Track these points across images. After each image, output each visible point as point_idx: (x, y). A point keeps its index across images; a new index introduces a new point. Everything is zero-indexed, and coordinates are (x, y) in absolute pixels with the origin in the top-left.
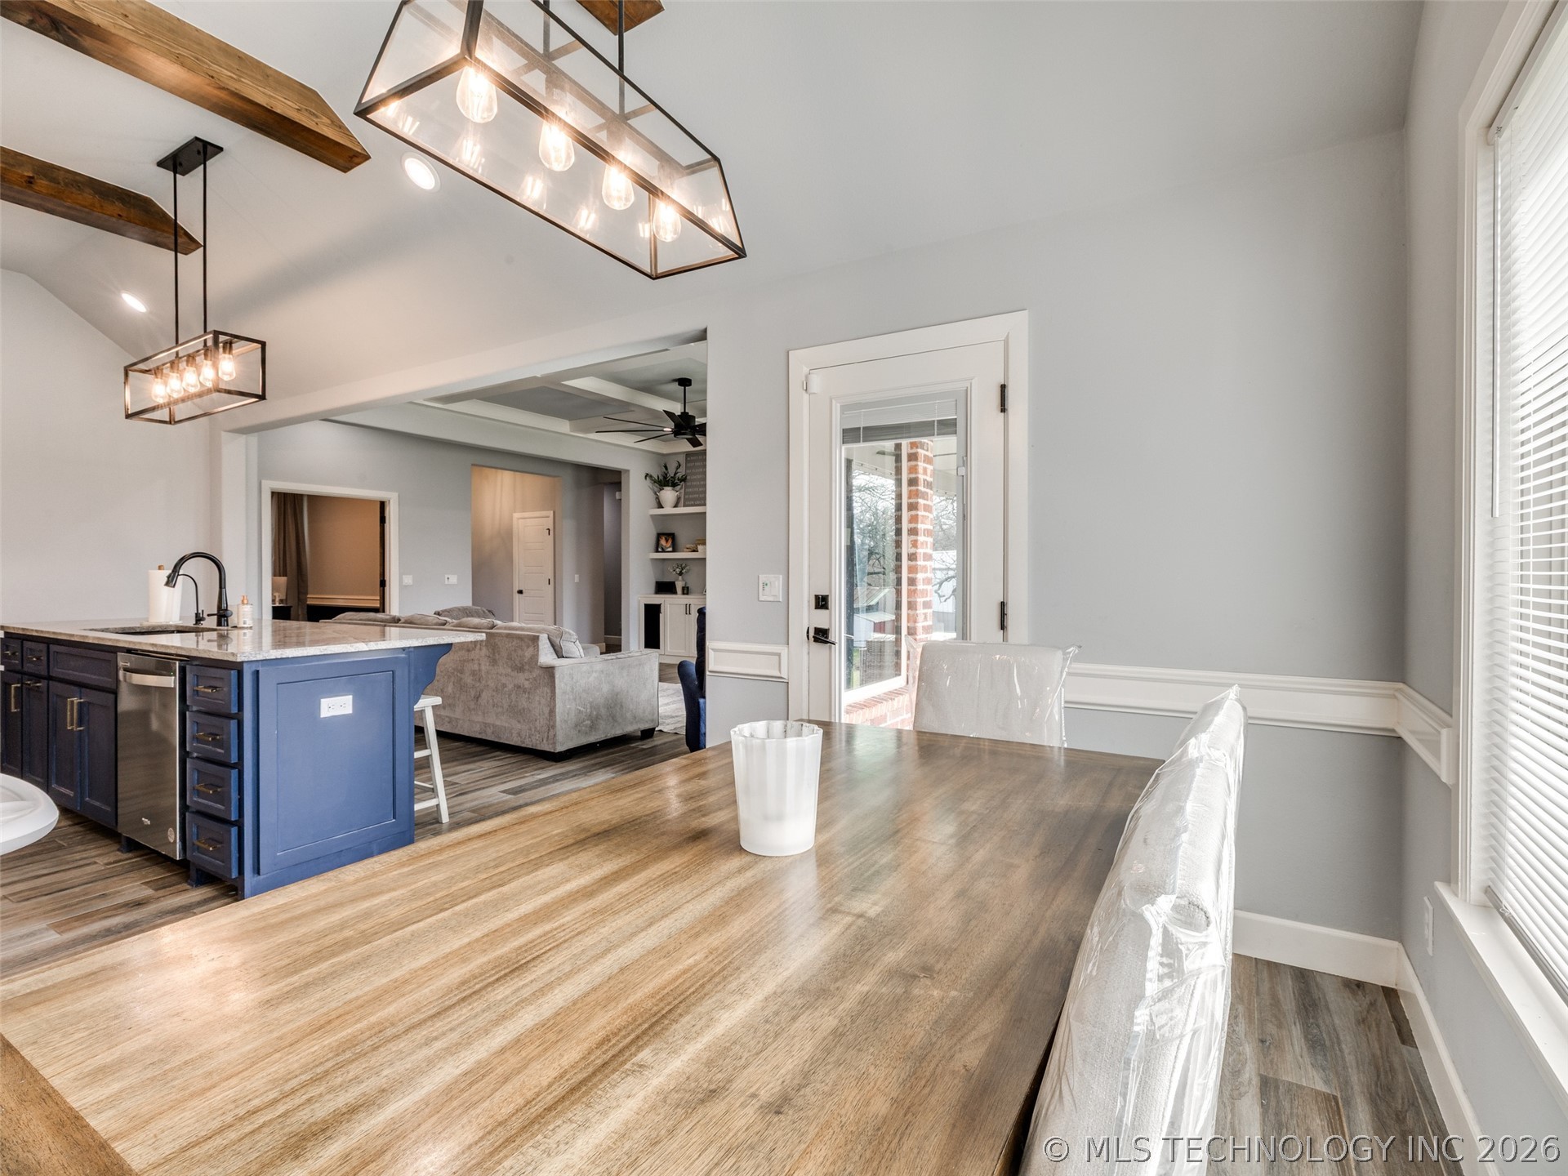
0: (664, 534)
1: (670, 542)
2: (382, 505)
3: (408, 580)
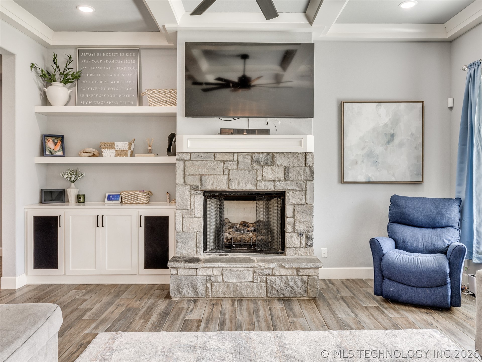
0: (51, 136)
1: (59, 144)
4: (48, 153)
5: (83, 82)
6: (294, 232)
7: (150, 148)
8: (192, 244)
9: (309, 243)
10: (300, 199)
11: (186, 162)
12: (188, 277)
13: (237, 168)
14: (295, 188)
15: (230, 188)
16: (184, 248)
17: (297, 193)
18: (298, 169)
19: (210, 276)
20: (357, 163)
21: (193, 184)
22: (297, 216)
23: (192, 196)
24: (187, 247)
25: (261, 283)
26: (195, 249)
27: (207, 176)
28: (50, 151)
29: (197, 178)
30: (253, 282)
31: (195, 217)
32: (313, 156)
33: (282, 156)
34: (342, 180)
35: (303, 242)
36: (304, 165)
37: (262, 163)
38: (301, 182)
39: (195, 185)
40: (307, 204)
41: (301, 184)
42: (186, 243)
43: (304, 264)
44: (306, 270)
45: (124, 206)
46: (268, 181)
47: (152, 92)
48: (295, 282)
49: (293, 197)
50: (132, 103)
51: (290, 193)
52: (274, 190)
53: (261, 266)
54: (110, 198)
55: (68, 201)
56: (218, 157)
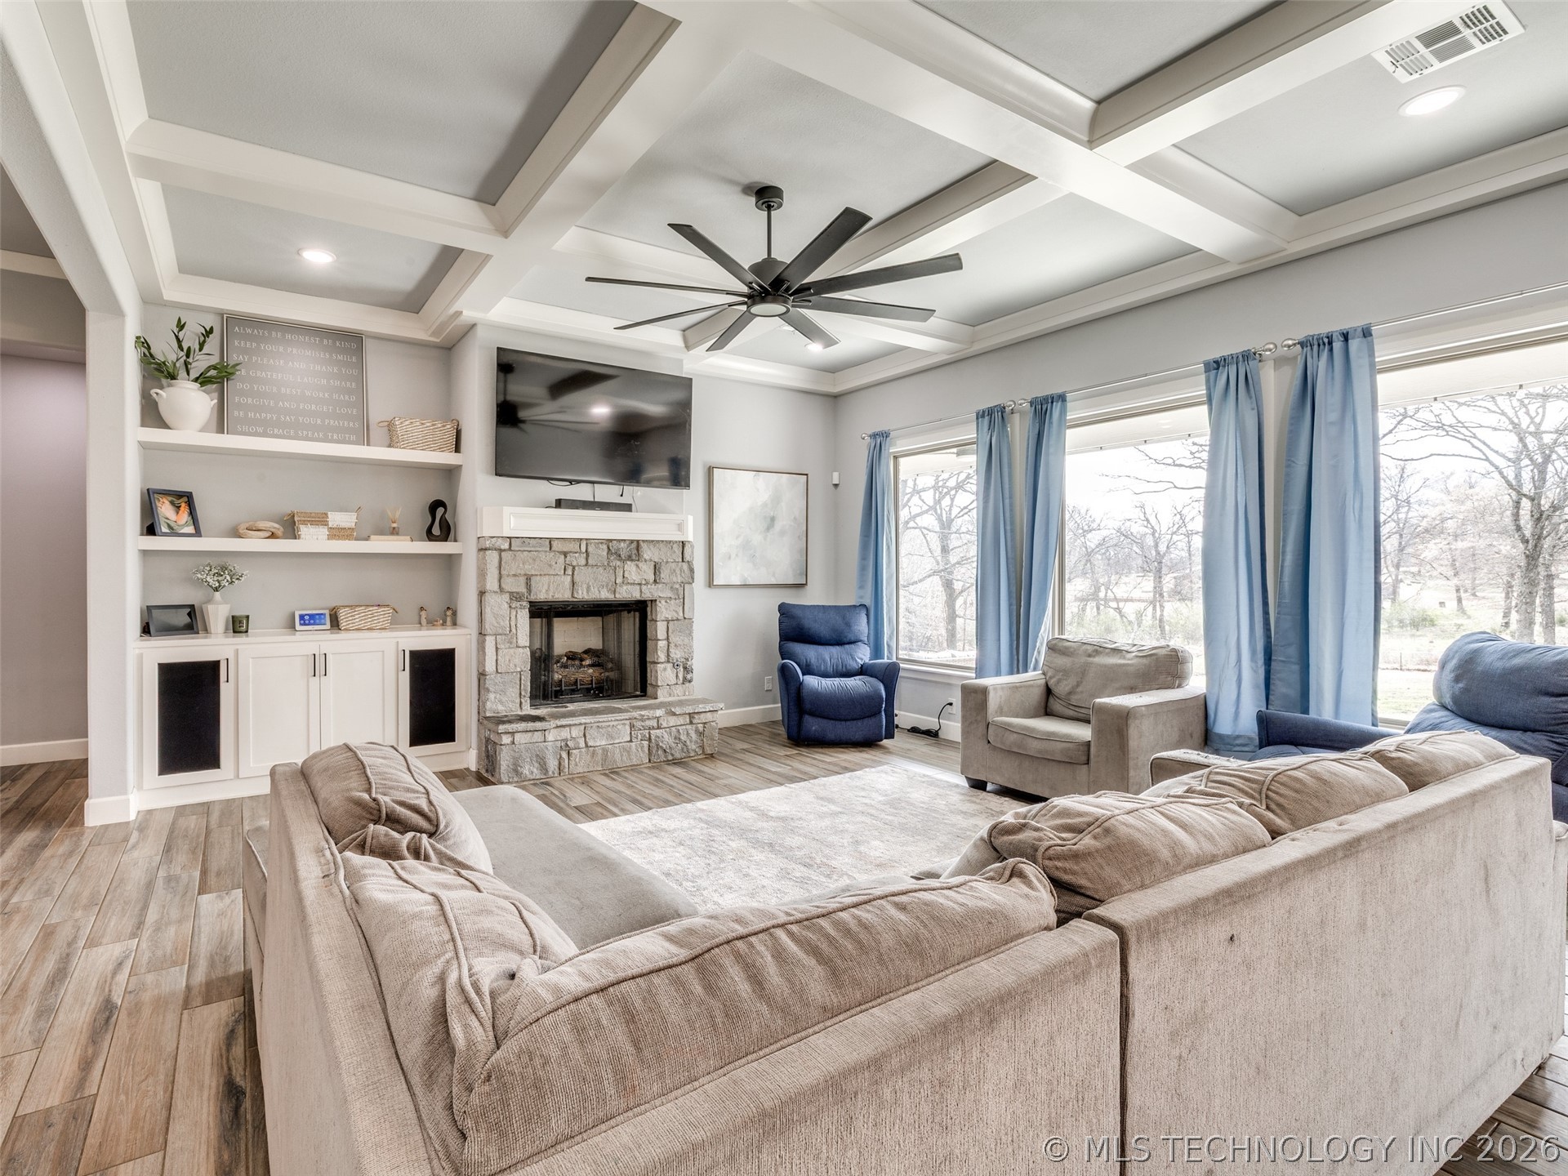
1: (184, 511)
4: (165, 529)
5: (239, 386)
6: (668, 662)
7: (395, 525)
8: (513, 692)
9: (689, 677)
10: (676, 611)
11: (503, 554)
12: (531, 746)
13: (587, 565)
14: (669, 594)
15: (576, 596)
16: (501, 702)
17: (673, 602)
18: (673, 566)
19: (566, 740)
20: (730, 558)
21: (514, 590)
22: (672, 638)
23: (512, 610)
24: (504, 699)
25: (643, 742)
26: (518, 701)
27: (538, 578)
28: (170, 527)
29: (522, 580)
30: (631, 741)
31: (518, 647)
32: (692, 547)
33: (652, 547)
34: (710, 583)
35: (681, 676)
36: (681, 560)
37: (623, 554)
38: (677, 586)
39: (518, 593)
40: (685, 618)
41: (677, 589)
42: (504, 692)
43: (700, 706)
44: (702, 715)
45: (342, 635)
46: (631, 584)
47: (407, 423)
48: (688, 734)
49: (666, 609)
50: (353, 438)
51: (663, 602)
52: (639, 598)
53: (644, 716)
54: (305, 620)
55: (206, 630)
56: (556, 546)
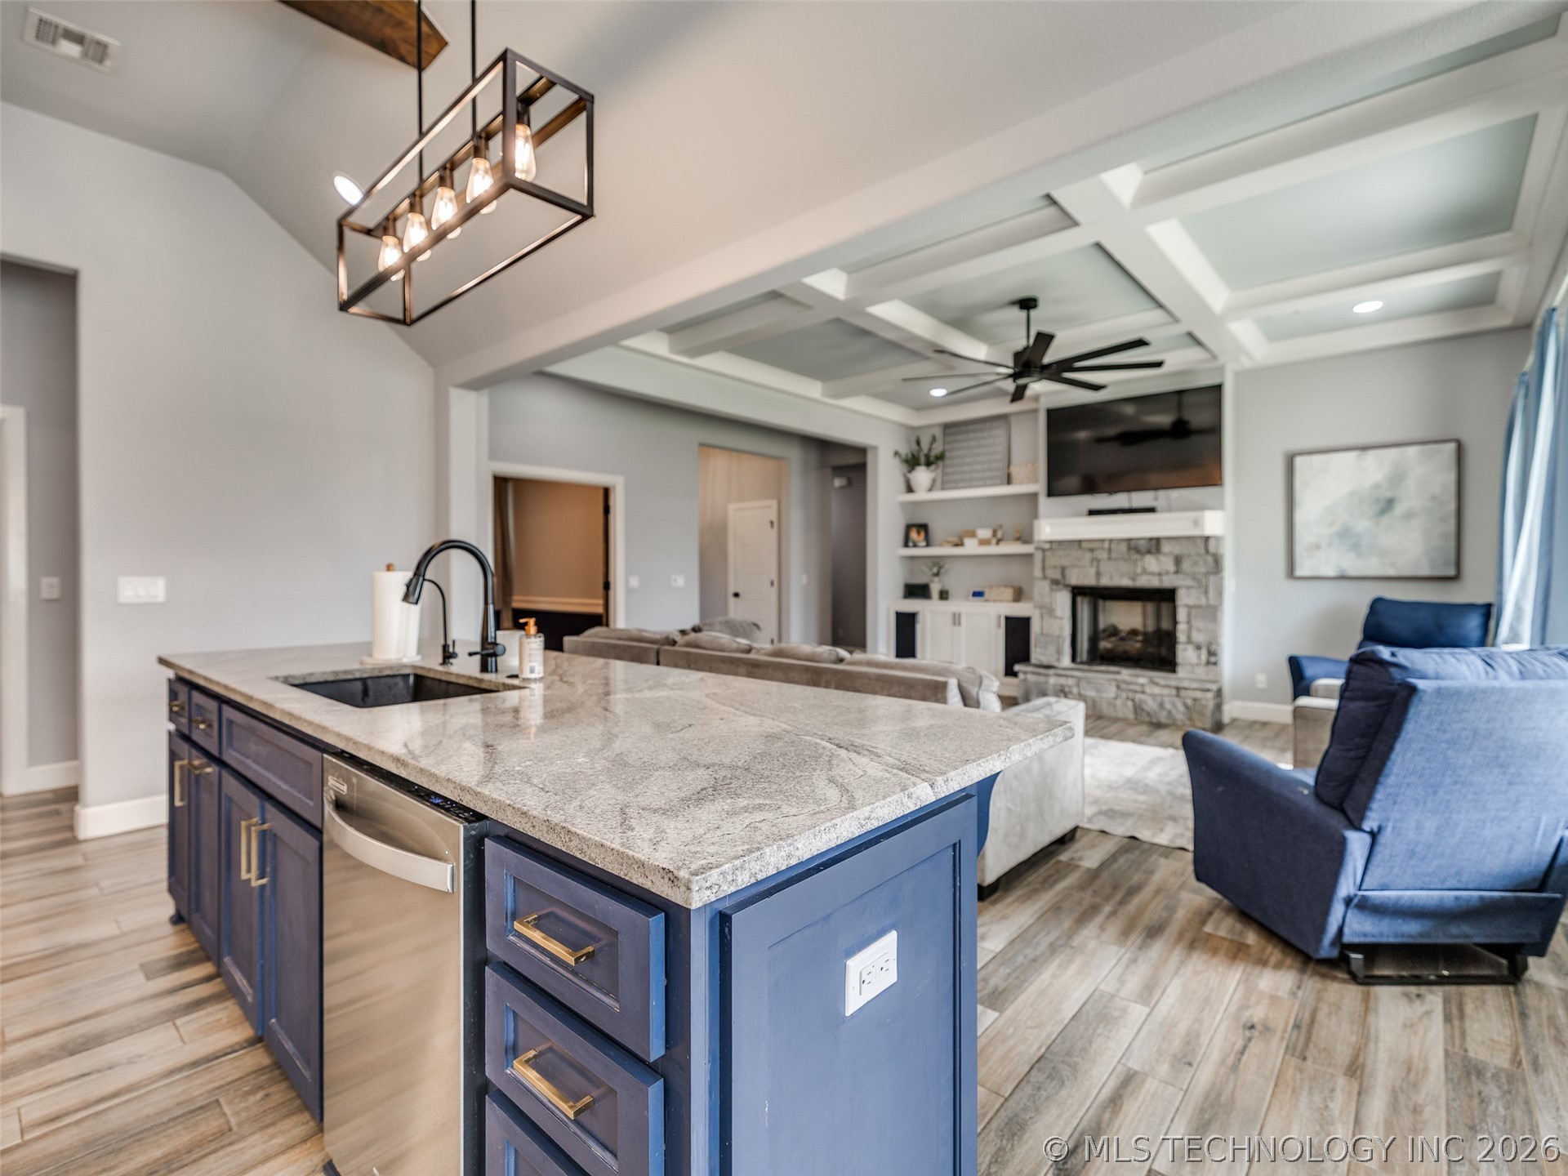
1: (923, 535)
2: (606, 492)
3: (634, 582)
4: (911, 544)
5: (947, 462)
6: (1190, 643)
7: (1019, 535)
8: (1052, 649)
9: (1213, 659)
10: (1199, 599)
11: (1045, 552)
13: (1109, 559)
14: (1191, 583)
15: (1100, 583)
16: (1043, 654)
17: (1194, 590)
18: (1196, 558)
19: (1064, 686)
20: (1318, 548)
22: (1195, 623)
23: (1056, 592)
24: (1046, 653)
25: (1128, 701)
26: (1056, 656)
27: (1071, 569)
28: (914, 543)
29: (1059, 570)
30: (1117, 698)
32: (1218, 540)
33: (1172, 542)
34: (1291, 575)
35: (1204, 658)
36: (1204, 553)
37: (1143, 549)
38: (1200, 576)
39: (1057, 580)
40: (1210, 606)
41: (1200, 579)
42: (1045, 648)
45: (986, 604)
46: (1152, 574)
49: (1188, 596)
50: (1000, 482)
51: (1184, 590)
52: (1159, 587)
54: (978, 594)
55: (930, 597)
56: (1084, 545)
